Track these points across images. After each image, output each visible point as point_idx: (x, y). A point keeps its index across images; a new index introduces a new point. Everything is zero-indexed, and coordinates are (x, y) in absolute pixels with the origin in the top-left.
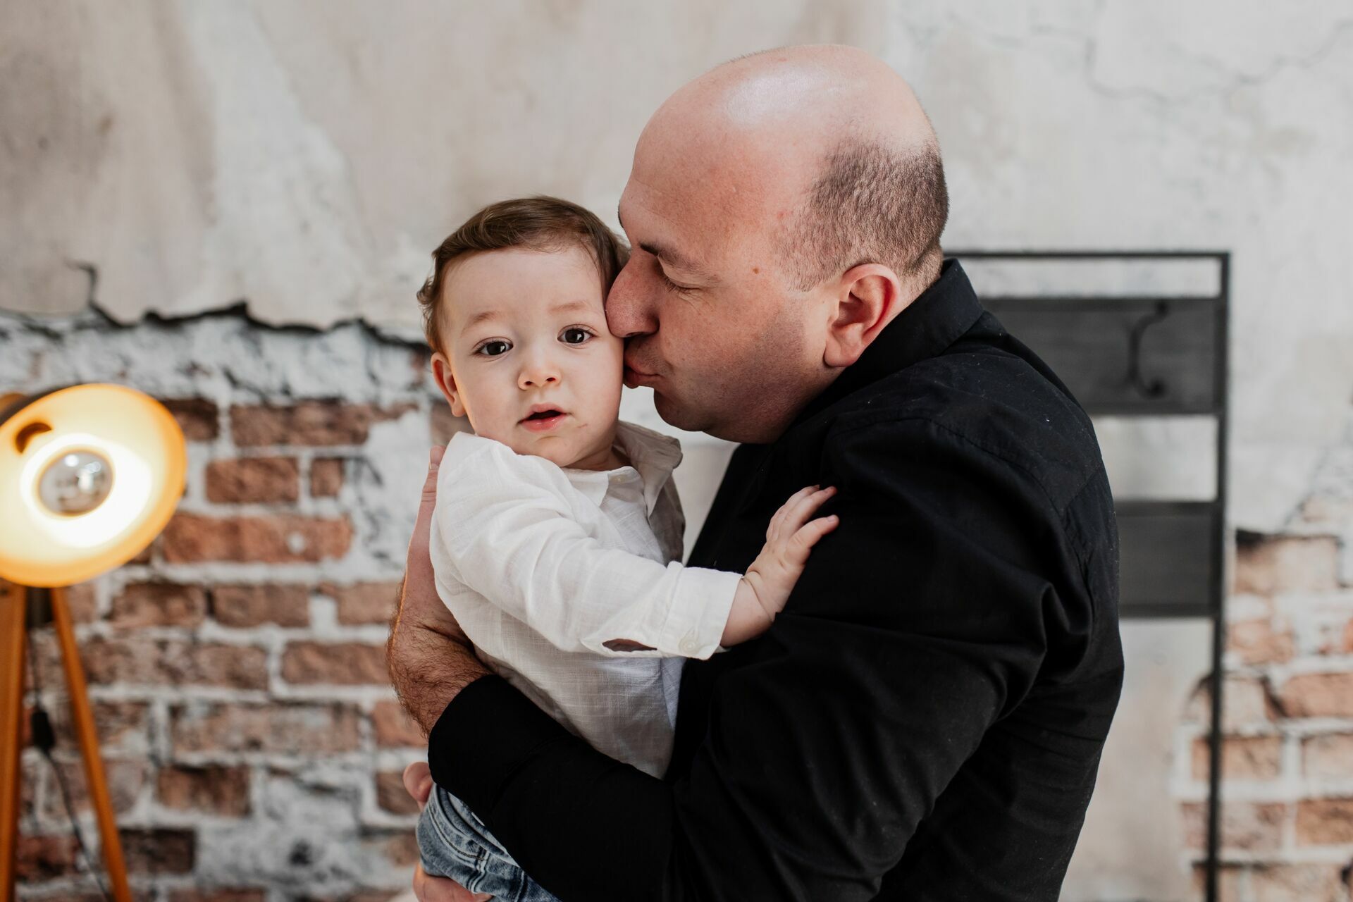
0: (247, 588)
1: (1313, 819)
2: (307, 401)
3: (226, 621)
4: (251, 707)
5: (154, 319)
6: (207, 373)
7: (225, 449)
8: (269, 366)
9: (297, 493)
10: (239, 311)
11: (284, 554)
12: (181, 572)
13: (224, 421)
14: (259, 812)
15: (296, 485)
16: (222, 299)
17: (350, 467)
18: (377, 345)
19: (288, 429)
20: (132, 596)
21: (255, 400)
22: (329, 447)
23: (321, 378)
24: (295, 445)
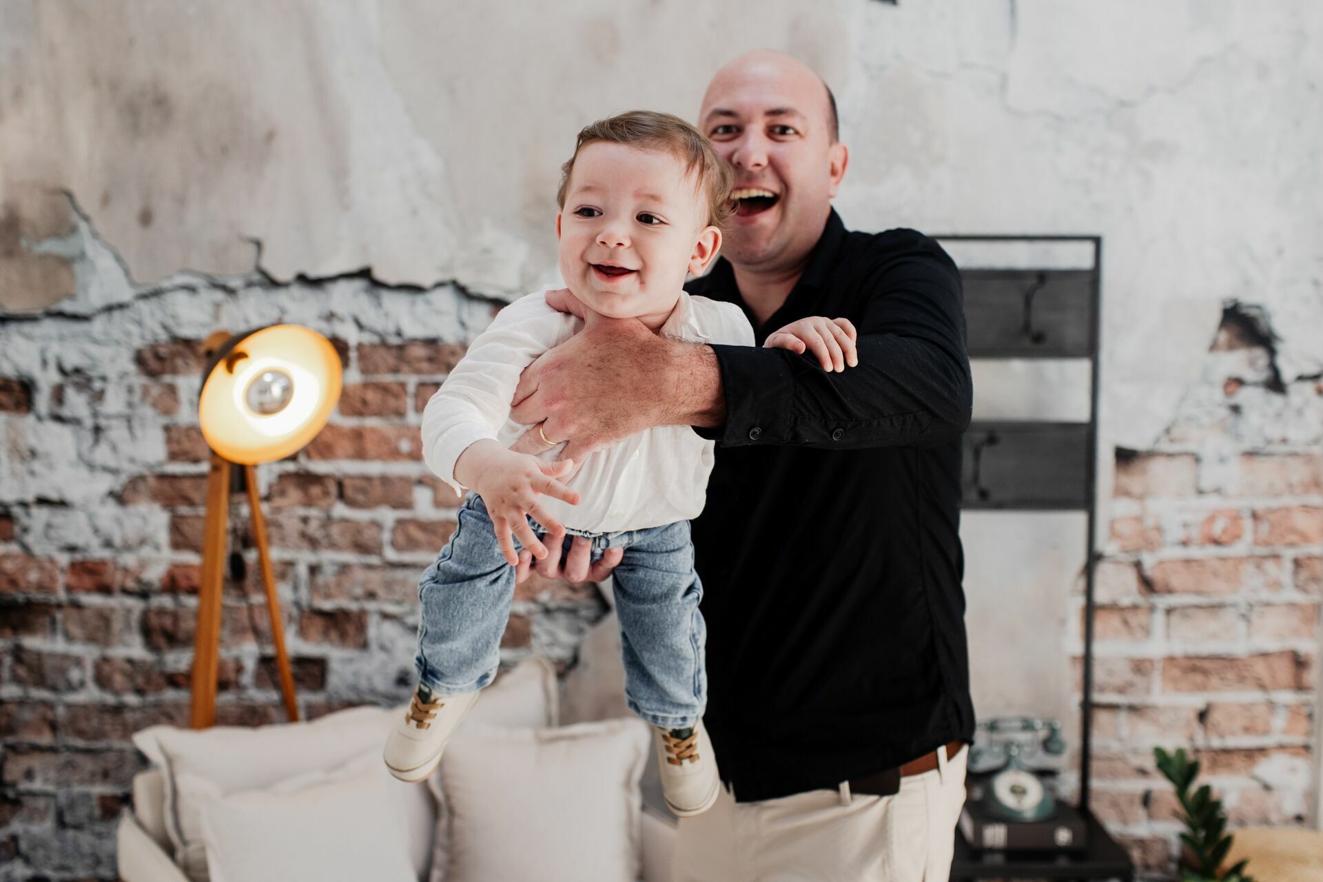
0: (368, 479)
1: (1176, 672)
2: (414, 341)
3: (352, 503)
4: (370, 567)
5: (303, 279)
6: (342, 320)
7: (354, 376)
8: (387, 315)
9: (405, 410)
10: (365, 274)
11: (395, 454)
12: (319, 467)
13: (353, 355)
14: (374, 647)
15: (405, 403)
16: (353, 266)
18: (465, 302)
19: (400, 362)
20: (283, 485)
21: (376, 340)
22: (427, 375)
23: (425, 324)
24: (405, 373)
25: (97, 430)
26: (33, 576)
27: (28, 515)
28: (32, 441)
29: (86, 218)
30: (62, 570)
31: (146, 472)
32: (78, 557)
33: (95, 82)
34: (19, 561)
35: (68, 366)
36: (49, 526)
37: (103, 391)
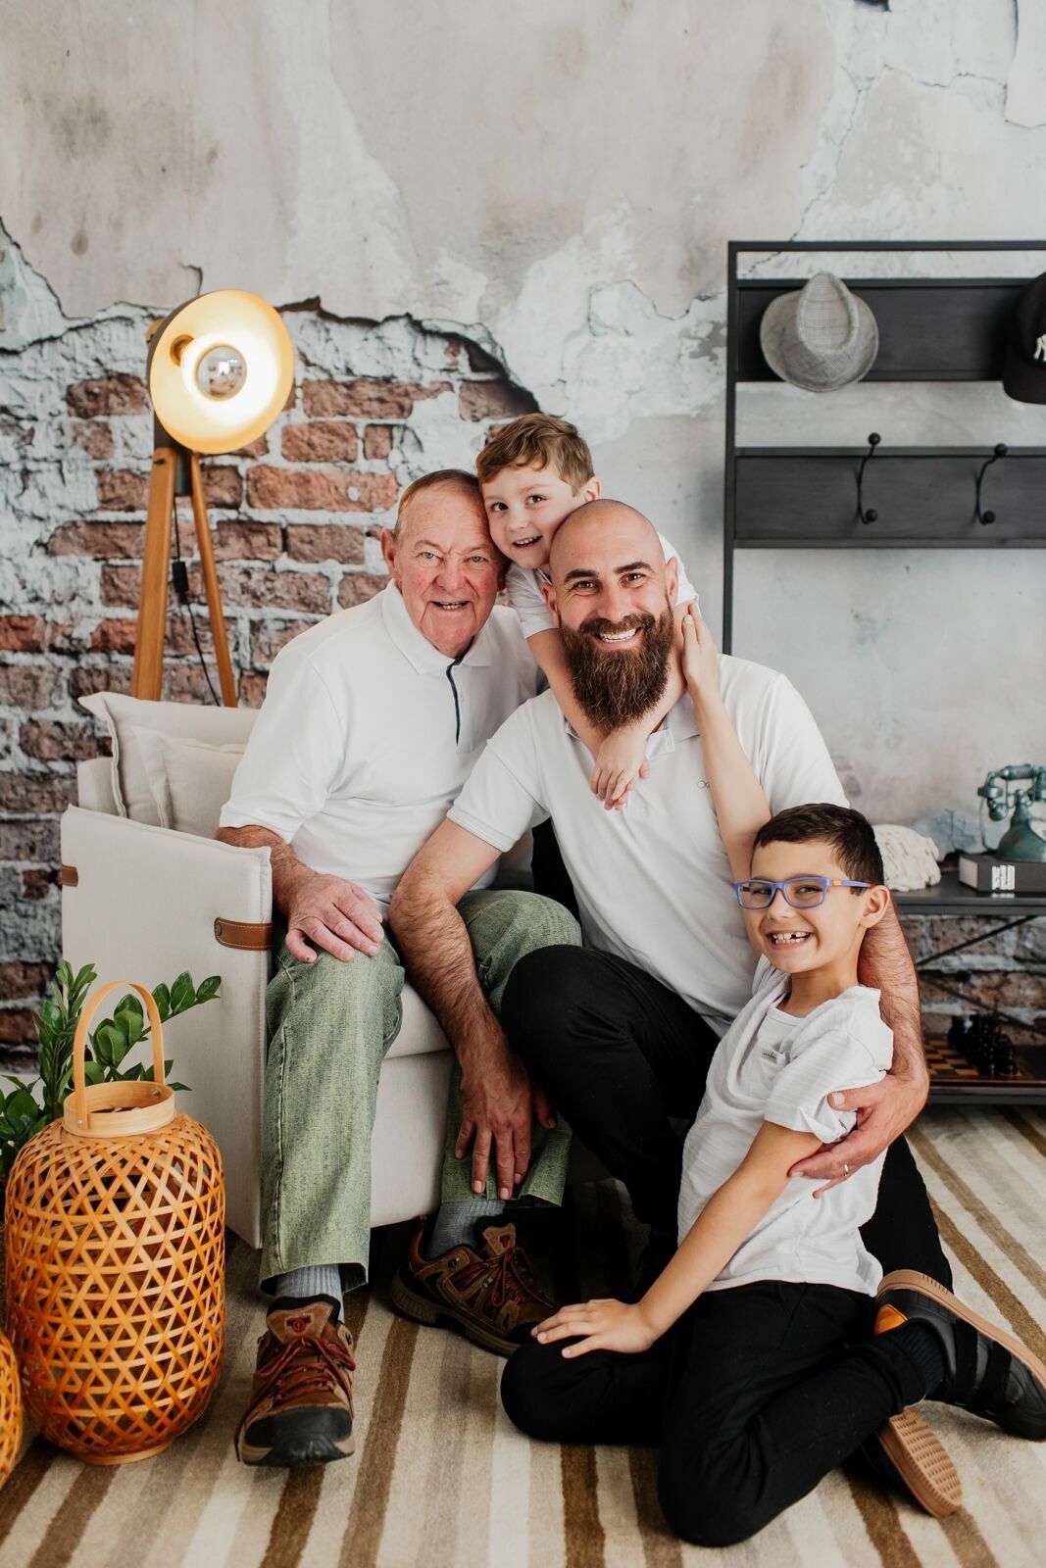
0: (314, 527)
2: (364, 378)
7: (300, 417)
8: (337, 350)
9: (355, 454)
10: (312, 304)
11: (345, 502)
12: (262, 515)
13: (300, 393)
15: (356, 444)
16: (300, 296)
17: (397, 433)
18: (420, 337)
19: (348, 401)
20: (225, 534)
21: (324, 377)
22: (381, 418)
23: (378, 362)
24: (354, 414)
25: (26, 473)
31: (77, 518)
33: (28, 99)
37: (32, 432)
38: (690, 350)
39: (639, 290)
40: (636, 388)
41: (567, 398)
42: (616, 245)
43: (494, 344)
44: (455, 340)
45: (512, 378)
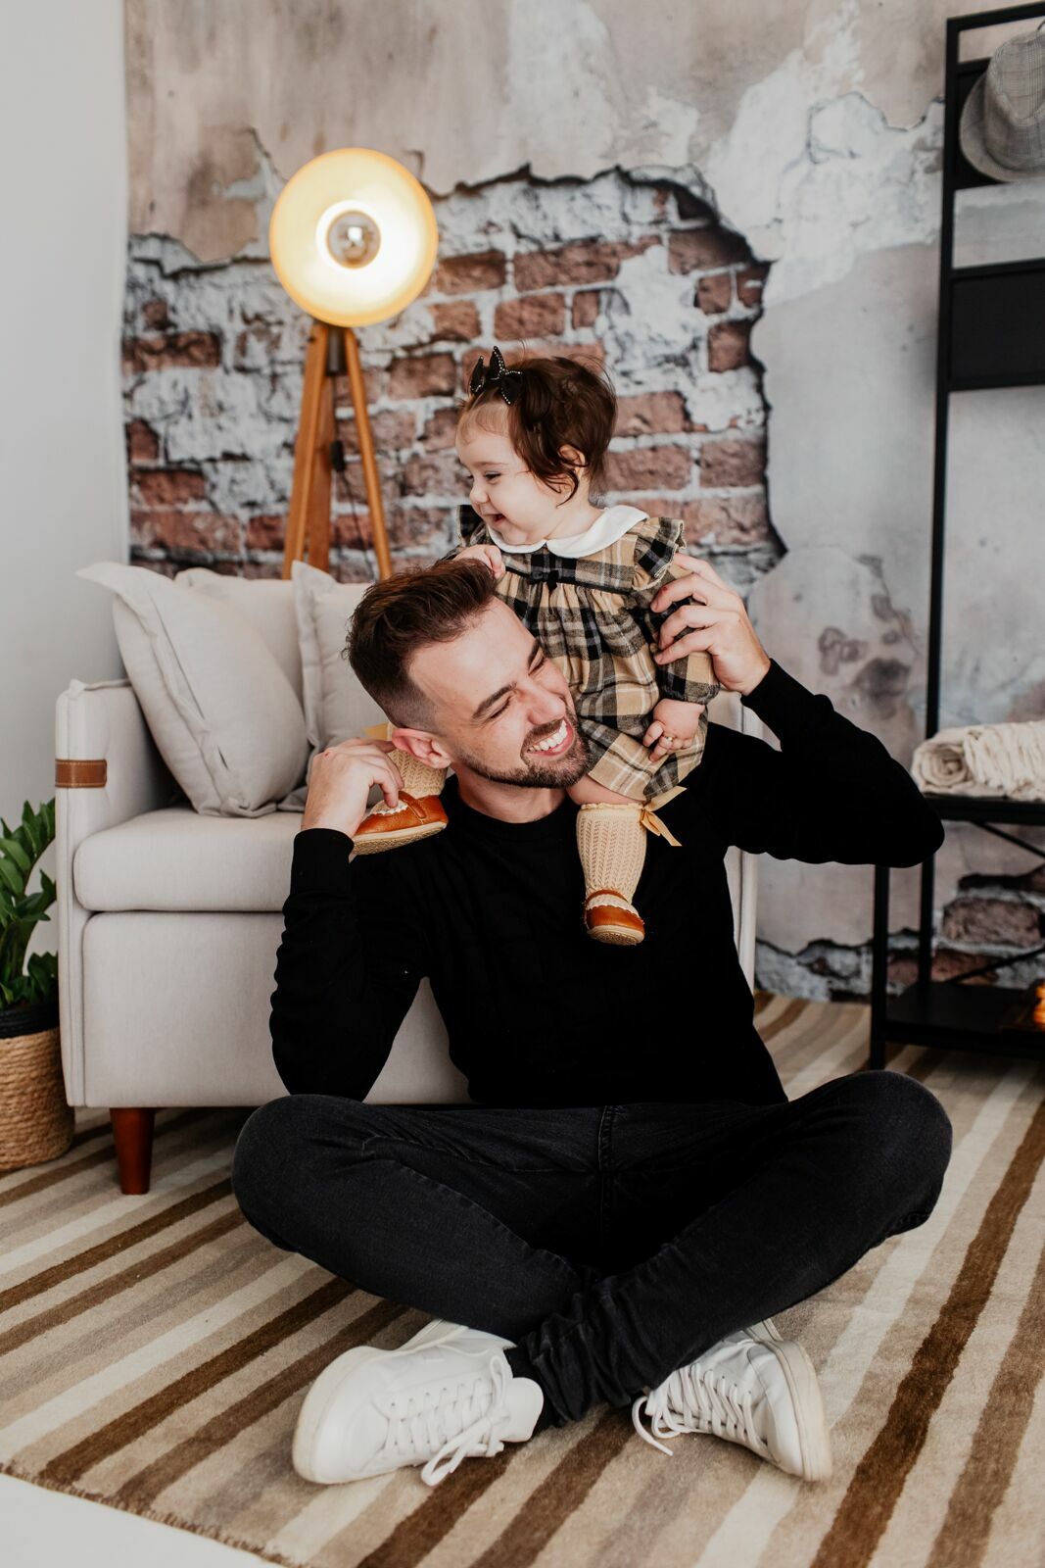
2: (572, 243)
5: (462, 189)
6: (500, 230)
7: (510, 293)
8: (545, 217)
9: (562, 325)
10: (523, 174)
13: (510, 267)
15: (564, 316)
16: (510, 167)
17: (604, 298)
18: (628, 190)
19: (558, 270)
20: (441, 422)
21: (534, 248)
22: (588, 282)
23: (584, 222)
24: (563, 284)
25: (274, 378)
26: (219, 534)
27: (216, 470)
28: (220, 395)
29: (267, 155)
30: (244, 528)
32: (257, 512)
33: (277, 9)
34: (210, 519)
35: (250, 314)
36: (233, 481)
37: (279, 337)
38: (927, 164)
39: (867, 102)
40: (861, 218)
41: (784, 239)
42: (842, 54)
43: (704, 185)
44: (664, 188)
45: (723, 223)
